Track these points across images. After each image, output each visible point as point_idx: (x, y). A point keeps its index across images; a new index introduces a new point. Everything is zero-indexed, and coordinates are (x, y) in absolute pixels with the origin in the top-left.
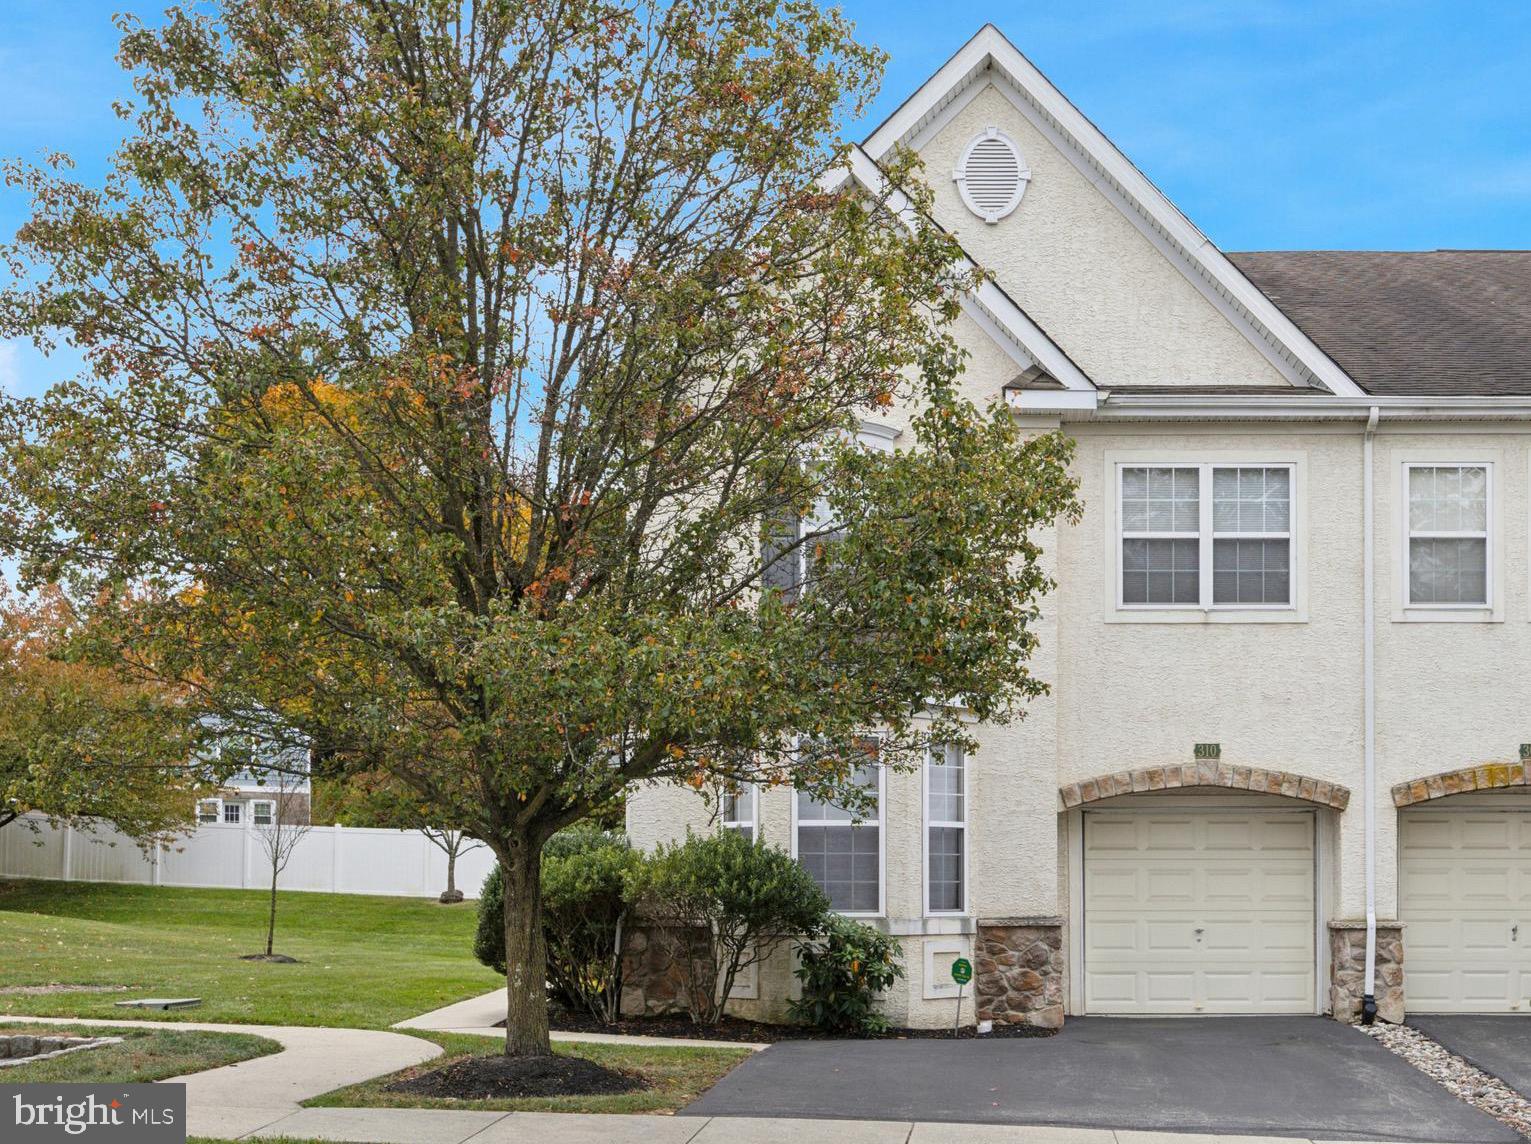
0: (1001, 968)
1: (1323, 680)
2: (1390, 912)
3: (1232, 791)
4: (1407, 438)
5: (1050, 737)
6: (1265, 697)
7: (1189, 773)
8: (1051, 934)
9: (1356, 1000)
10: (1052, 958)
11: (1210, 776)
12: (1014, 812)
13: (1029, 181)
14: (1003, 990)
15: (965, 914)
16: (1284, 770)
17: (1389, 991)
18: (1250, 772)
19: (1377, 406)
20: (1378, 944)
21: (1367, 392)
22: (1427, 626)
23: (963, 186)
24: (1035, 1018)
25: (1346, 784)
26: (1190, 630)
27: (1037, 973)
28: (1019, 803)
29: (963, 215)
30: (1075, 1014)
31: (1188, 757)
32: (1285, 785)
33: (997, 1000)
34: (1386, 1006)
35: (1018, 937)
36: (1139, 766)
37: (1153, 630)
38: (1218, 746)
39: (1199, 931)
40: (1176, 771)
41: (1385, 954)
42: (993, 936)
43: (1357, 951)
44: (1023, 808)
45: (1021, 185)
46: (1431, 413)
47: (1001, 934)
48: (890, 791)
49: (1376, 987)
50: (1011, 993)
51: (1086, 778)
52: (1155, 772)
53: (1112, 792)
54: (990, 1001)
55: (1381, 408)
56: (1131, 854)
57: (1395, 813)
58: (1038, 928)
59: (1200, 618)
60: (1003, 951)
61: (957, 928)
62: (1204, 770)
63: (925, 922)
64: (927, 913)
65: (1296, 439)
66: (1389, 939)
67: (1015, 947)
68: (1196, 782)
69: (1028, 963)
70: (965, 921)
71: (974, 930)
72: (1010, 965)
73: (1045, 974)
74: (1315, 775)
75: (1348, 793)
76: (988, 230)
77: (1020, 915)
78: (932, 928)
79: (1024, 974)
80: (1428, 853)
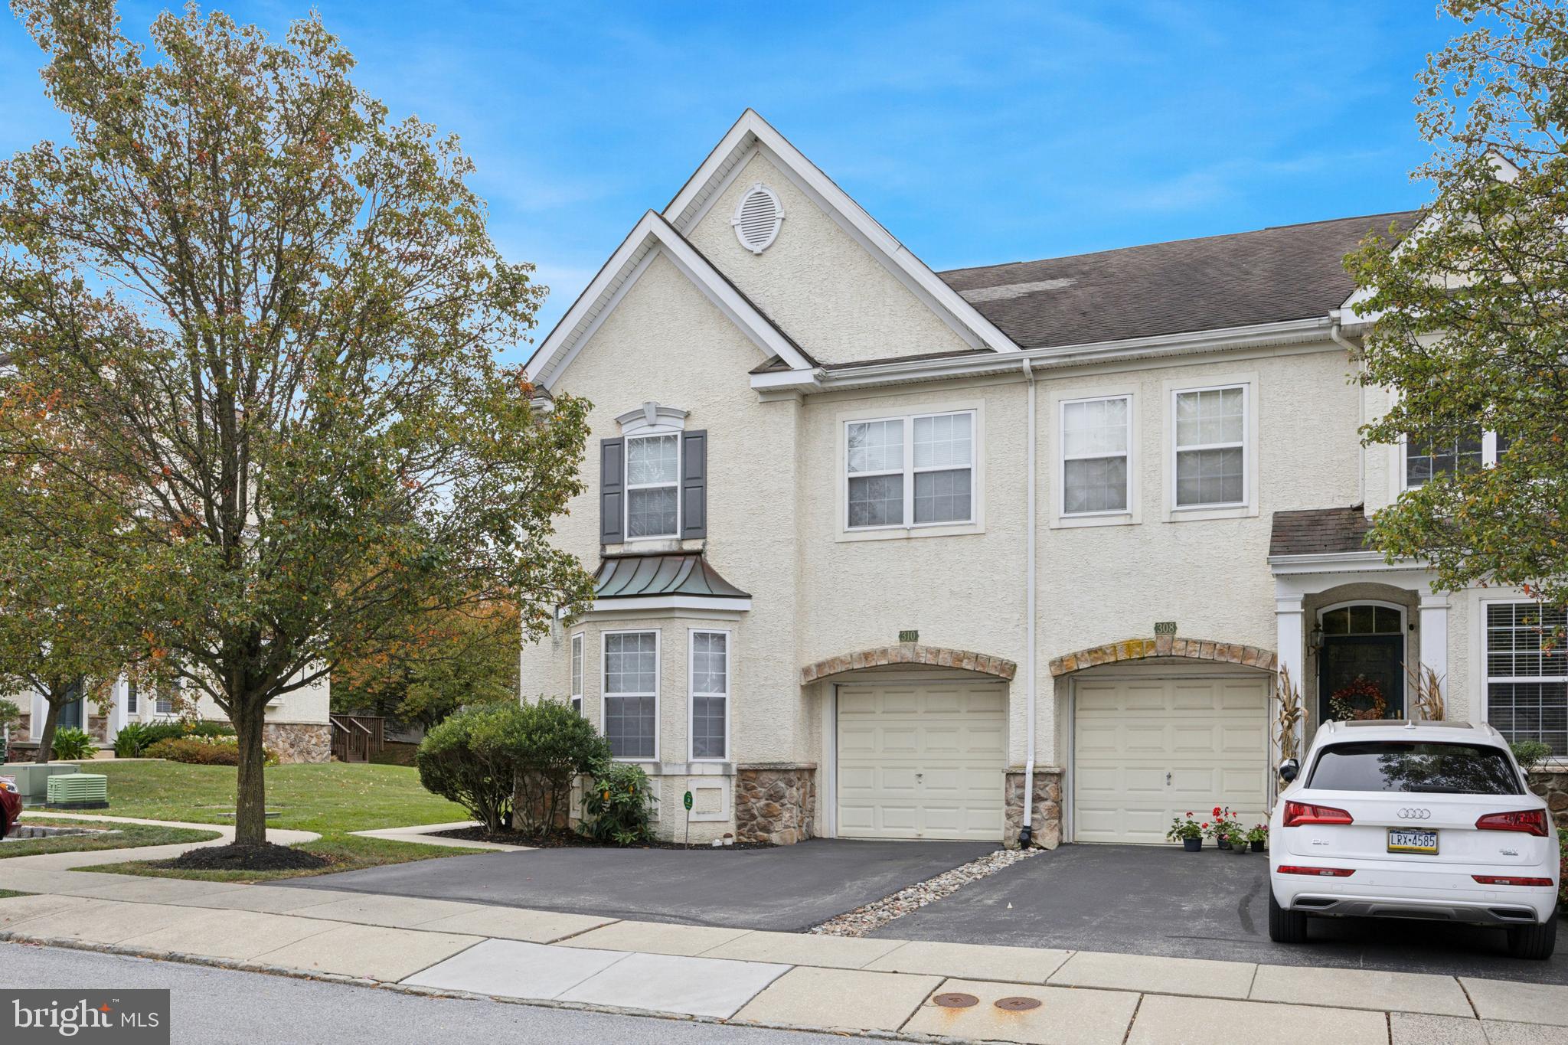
0: (753, 800)
1: (996, 577)
2: (1048, 760)
3: (925, 668)
4: (1063, 381)
5: (788, 629)
6: (952, 592)
7: (894, 653)
8: (786, 776)
9: (1019, 830)
10: (787, 794)
11: (909, 655)
12: (763, 685)
13: (783, 219)
14: (754, 817)
15: (727, 760)
16: (966, 649)
17: (1046, 823)
18: (939, 651)
19: (1027, 359)
20: (1034, 786)
21: (1022, 347)
22: (1079, 531)
23: (739, 230)
24: (775, 838)
25: (1013, 659)
26: (897, 544)
27: (777, 805)
28: (766, 679)
29: (740, 251)
30: (825, 836)
31: (894, 641)
32: (965, 661)
33: (750, 824)
34: (1043, 836)
35: (764, 777)
36: (859, 649)
37: (870, 546)
38: (916, 632)
39: (920, 776)
40: (884, 652)
41: (1042, 794)
42: (748, 777)
43: (1019, 791)
44: (769, 682)
45: (778, 223)
46: (1073, 359)
47: (753, 775)
48: (664, 671)
49: (1033, 820)
50: (760, 819)
51: (821, 659)
52: (869, 653)
53: (839, 669)
54: (745, 825)
55: (1031, 360)
56: (869, 717)
57: (1052, 681)
58: (778, 771)
59: (903, 534)
60: (754, 788)
61: (719, 770)
62: (904, 651)
63: (689, 766)
64: (691, 759)
65: (977, 390)
66: (1046, 782)
67: (762, 785)
68: (899, 660)
69: (770, 797)
70: (727, 766)
71: (734, 772)
72: (759, 798)
73: (783, 805)
74: (989, 653)
75: (1015, 666)
76: (756, 259)
77: (767, 761)
78: (695, 770)
79: (767, 805)
80: (1095, 714)
